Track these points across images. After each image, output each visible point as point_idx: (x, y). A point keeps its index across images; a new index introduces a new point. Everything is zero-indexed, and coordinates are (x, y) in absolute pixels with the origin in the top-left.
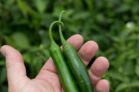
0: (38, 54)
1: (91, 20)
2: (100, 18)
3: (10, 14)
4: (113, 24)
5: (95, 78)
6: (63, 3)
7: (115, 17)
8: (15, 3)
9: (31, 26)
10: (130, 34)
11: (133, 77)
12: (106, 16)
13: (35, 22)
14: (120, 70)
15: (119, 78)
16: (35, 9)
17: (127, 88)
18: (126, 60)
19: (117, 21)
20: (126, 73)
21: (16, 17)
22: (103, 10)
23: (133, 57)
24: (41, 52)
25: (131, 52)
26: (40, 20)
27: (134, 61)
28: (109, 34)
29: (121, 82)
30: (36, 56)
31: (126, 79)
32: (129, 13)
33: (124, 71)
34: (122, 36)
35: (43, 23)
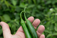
0: (14, 23)
1: (35, 8)
2: (39, 7)
3: (2, 7)
4: (44, 9)
5: (39, 34)
6: (24, 1)
7: (45, 6)
8: (4, 2)
9: (11, 11)
10: (52, 13)
11: (53, 31)
12: (41, 6)
13: (12, 10)
14: (48, 28)
15: (48, 32)
16: (12, 4)
17: (51, 36)
18: (50, 24)
19: (46, 8)
20: (51, 30)
21: (4, 8)
22: (40, 4)
23: (53, 23)
24: (15, 22)
25: (52, 21)
26: (14, 9)
27: (54, 25)
28: (43, 13)
29: (48, 34)
30: (13, 24)
31: (51, 32)
32: (51, 4)
33: (50, 29)
34: (48, 14)
35: (15, 10)
